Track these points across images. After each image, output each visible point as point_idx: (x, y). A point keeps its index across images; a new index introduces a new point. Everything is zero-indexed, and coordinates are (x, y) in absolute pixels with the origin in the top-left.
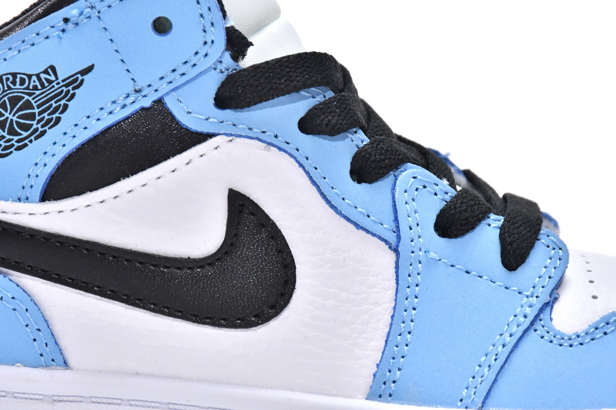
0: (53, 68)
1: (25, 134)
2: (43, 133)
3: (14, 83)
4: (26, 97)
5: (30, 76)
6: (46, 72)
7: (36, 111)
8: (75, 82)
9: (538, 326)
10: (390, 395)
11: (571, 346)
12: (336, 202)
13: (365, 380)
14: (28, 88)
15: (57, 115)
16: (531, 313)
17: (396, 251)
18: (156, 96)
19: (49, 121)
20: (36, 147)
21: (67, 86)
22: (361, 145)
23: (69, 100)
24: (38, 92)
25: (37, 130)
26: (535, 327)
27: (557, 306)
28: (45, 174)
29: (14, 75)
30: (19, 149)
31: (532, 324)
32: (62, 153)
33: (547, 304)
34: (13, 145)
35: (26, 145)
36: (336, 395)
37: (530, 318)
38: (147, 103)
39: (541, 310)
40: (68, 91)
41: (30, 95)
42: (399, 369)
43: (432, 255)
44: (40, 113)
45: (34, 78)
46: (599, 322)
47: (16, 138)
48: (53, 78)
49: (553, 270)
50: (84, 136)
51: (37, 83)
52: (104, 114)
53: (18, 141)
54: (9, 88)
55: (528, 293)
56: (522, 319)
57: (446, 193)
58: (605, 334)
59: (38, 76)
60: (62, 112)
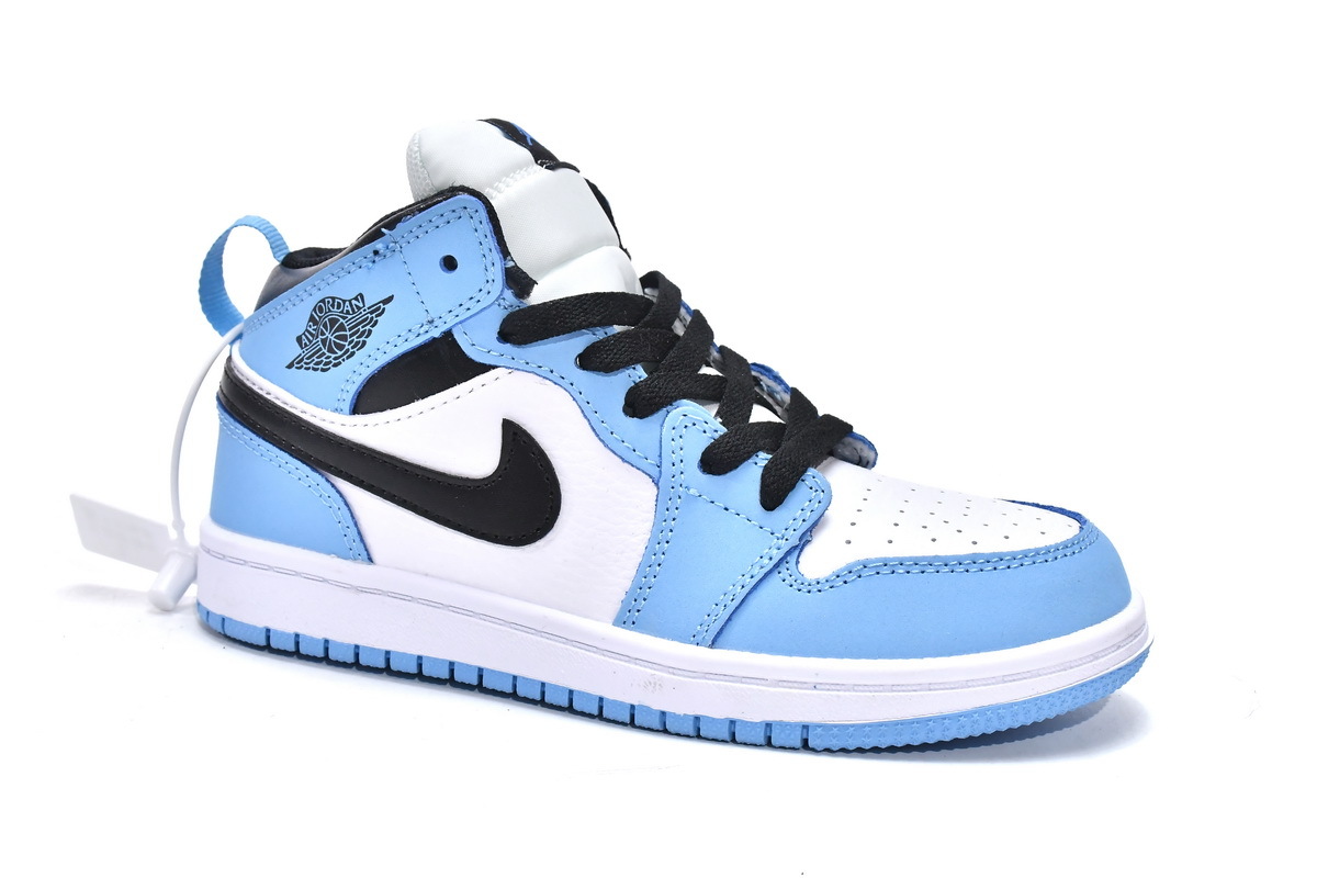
0: (361, 295)
1: (340, 353)
2: (353, 354)
3: (333, 306)
4: (341, 320)
5: (344, 301)
6: (356, 299)
7: (348, 333)
8: (378, 310)
9: (782, 568)
10: (634, 623)
11: (809, 592)
12: (605, 436)
13: (614, 606)
14: (342, 312)
15: (363, 339)
16: (777, 555)
17: (657, 484)
18: (444, 328)
19: (358, 343)
20: (347, 364)
21: (371, 313)
22: (638, 380)
23: (373, 326)
24: (350, 317)
25: (348, 350)
26: (779, 569)
27: (808, 549)
28: (353, 389)
29: (333, 299)
30: (335, 365)
31: (777, 566)
32: (366, 373)
33: (795, 547)
34: (331, 362)
35: (340, 363)
36: (586, 617)
37: (775, 561)
38: (436, 333)
39: (789, 553)
40: (372, 318)
41: (344, 318)
42: (645, 600)
43: (692, 491)
44: (351, 336)
45: (347, 303)
46: (843, 570)
47: (333, 356)
48: (361, 305)
49: (809, 513)
50: (383, 360)
51: (349, 309)
52: (411, 336)
53: (335, 359)
54: (330, 311)
55: (780, 536)
56: (766, 561)
57: (716, 431)
58: (845, 582)
59: (350, 301)
60: (367, 337)
